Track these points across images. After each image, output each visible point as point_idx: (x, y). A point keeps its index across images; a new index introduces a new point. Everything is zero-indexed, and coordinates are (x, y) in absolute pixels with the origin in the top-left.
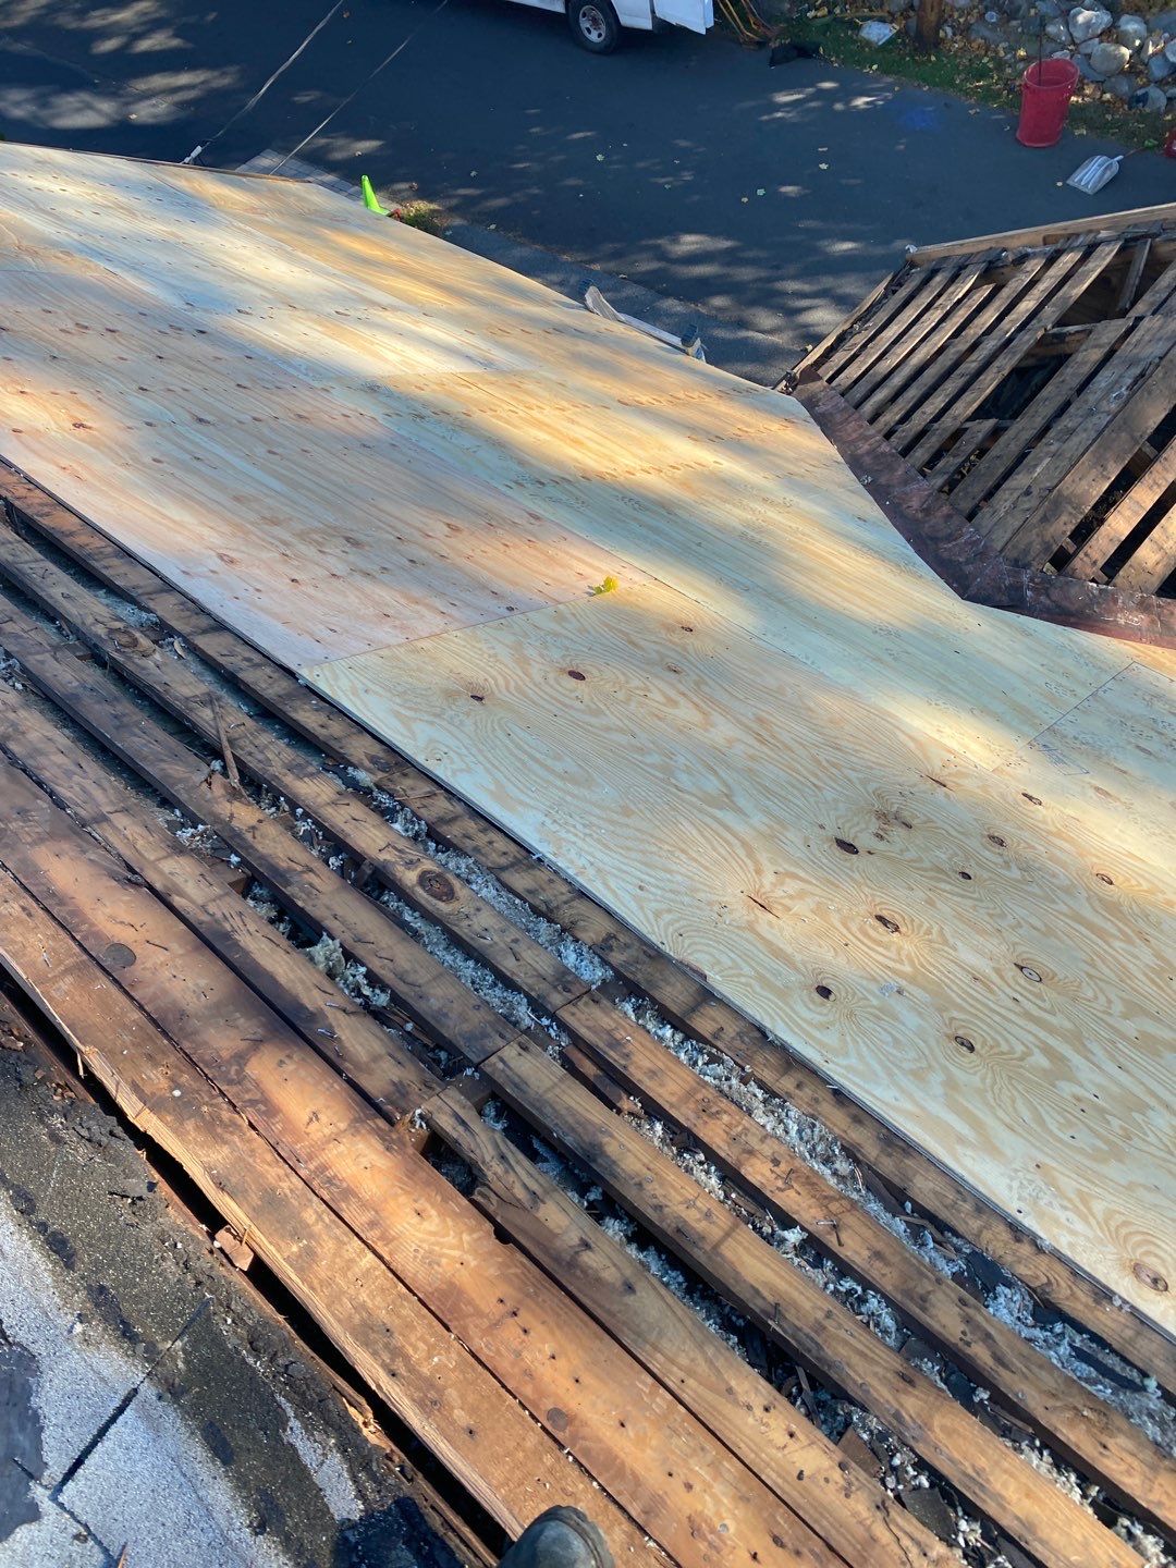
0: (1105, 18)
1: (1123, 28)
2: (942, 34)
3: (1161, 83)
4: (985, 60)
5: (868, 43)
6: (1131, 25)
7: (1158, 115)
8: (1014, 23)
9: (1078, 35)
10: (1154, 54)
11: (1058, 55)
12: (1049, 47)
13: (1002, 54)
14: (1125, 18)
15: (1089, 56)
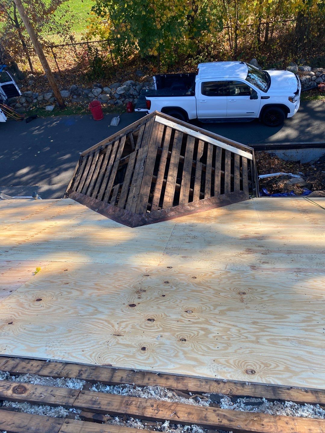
0: (99, 90)
1: (105, 90)
2: (65, 104)
3: (119, 99)
4: (78, 106)
5: (49, 111)
6: (106, 89)
7: (122, 105)
8: (81, 96)
9: (96, 94)
10: (114, 94)
11: (94, 100)
12: (91, 99)
13: (81, 104)
14: (104, 88)
15: (101, 98)
